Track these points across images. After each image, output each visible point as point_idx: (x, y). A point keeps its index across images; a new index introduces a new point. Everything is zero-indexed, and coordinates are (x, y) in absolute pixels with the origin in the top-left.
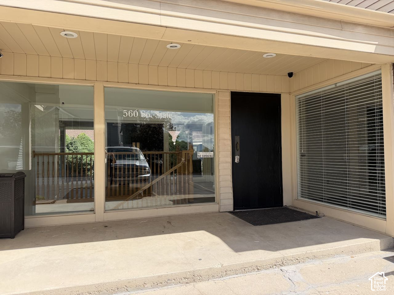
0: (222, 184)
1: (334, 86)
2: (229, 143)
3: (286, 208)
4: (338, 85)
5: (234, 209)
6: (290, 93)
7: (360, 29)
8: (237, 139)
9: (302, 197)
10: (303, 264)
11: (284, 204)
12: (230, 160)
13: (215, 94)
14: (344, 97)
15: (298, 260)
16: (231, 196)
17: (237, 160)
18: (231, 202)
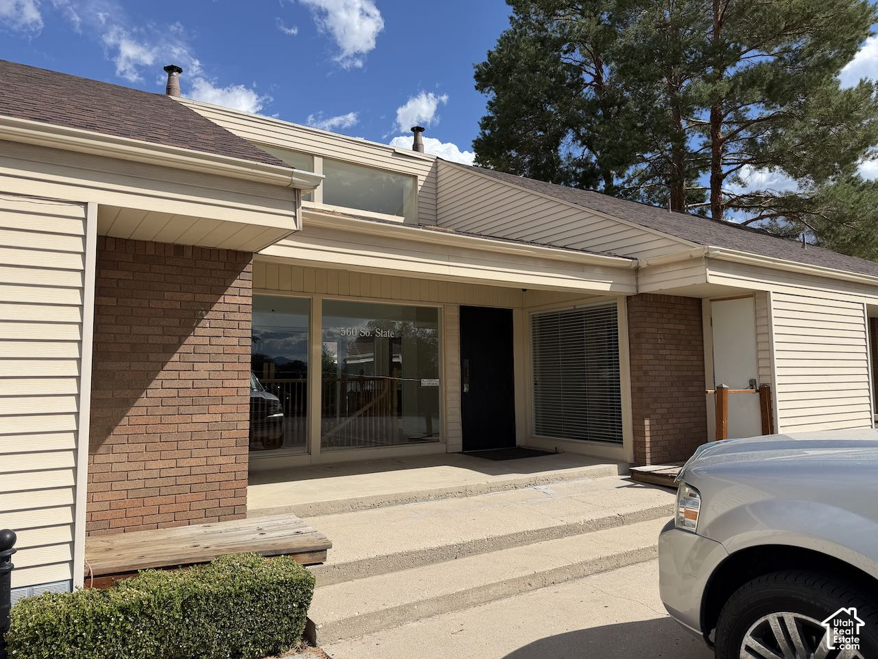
0: (450, 418)
1: (572, 308)
2: (458, 368)
3: (519, 448)
4: (577, 307)
5: (463, 450)
6: (523, 309)
7: (598, 270)
8: (467, 362)
9: (537, 434)
10: (552, 485)
11: (517, 444)
12: (458, 388)
13: (441, 308)
14: (583, 314)
15: (547, 481)
16: (460, 433)
17: (465, 390)
18: (460, 441)
